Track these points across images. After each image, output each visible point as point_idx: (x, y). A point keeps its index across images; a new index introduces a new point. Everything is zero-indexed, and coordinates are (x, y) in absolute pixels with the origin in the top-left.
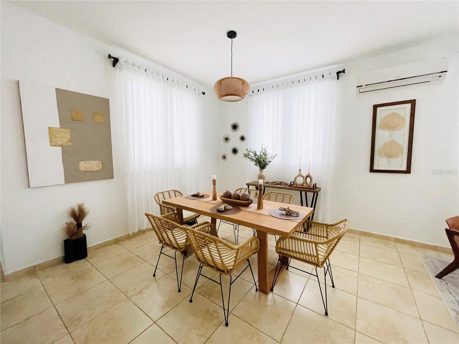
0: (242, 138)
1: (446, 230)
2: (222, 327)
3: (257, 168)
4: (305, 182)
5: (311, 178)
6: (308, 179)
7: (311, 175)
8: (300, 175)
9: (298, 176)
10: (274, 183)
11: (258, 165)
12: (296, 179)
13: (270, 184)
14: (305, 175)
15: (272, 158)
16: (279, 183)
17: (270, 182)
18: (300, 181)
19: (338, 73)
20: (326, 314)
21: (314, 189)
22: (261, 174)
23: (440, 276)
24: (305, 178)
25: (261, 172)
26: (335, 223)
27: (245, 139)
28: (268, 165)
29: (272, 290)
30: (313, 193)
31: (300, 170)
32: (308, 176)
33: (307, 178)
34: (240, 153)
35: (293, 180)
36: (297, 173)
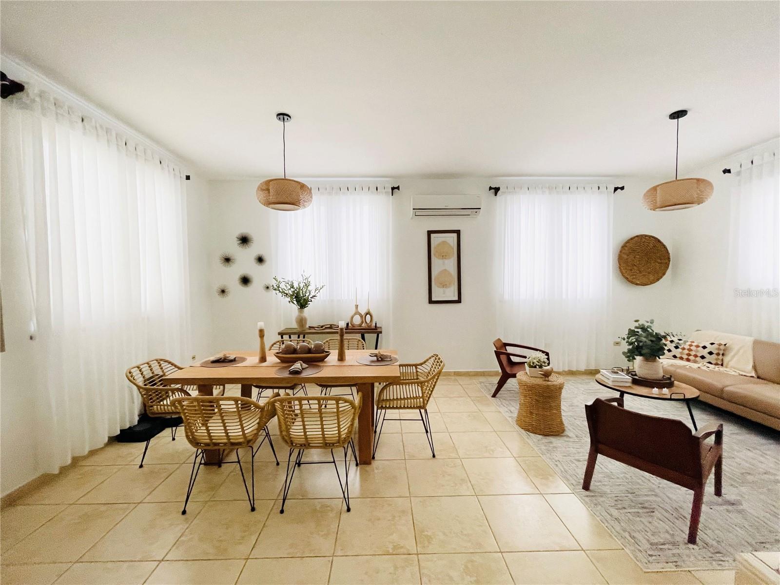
0: (260, 260)
1: (495, 351)
2: (345, 515)
3: (295, 307)
4: (364, 321)
5: (371, 316)
6: (368, 316)
7: (372, 312)
8: (357, 313)
9: (355, 314)
10: (322, 327)
11: (295, 302)
12: (352, 318)
13: (316, 329)
14: (363, 313)
15: (316, 292)
16: (329, 326)
17: (316, 326)
18: (357, 320)
19: (393, 189)
20: (434, 456)
21: (377, 329)
22: (302, 315)
23: (494, 396)
24: (364, 316)
25: (302, 313)
26: (424, 361)
27: (266, 261)
28: (311, 301)
29: (374, 458)
30: (376, 334)
31: (357, 306)
32: (368, 313)
33: (366, 315)
34: (257, 284)
35: (349, 320)
36: (354, 310)
